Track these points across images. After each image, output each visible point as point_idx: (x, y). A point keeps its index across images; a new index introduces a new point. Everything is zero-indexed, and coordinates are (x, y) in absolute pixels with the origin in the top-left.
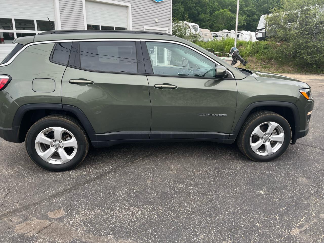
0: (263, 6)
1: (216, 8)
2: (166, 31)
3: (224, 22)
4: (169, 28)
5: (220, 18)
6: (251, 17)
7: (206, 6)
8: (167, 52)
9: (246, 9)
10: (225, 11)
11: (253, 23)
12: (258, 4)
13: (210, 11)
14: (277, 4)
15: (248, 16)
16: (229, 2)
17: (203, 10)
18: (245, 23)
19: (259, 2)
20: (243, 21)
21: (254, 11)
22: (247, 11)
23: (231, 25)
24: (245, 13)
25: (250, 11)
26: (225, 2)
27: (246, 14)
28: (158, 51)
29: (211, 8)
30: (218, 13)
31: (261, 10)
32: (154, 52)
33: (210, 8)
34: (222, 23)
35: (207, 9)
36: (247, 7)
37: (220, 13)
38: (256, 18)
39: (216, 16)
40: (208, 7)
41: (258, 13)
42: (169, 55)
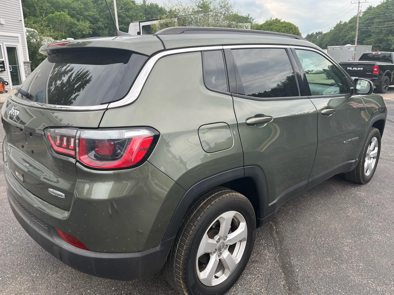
0: (106, 12)
1: (48, 10)
2: (18, 37)
3: (64, 28)
4: (22, 33)
5: (58, 23)
6: (95, 24)
7: (34, 7)
8: (25, 68)
9: (87, 13)
10: (62, 14)
11: (99, 31)
12: (100, 8)
13: (40, 13)
14: (122, 11)
15: (91, 22)
16: (63, 3)
17: (30, 12)
18: (90, 31)
19: (100, 6)
20: (88, 28)
21: (97, 17)
22: (88, 16)
23: (72, 32)
24: (87, 19)
25: (92, 16)
26: (58, 2)
27: (89, 20)
28: (10, 67)
29: (42, 10)
30: (53, 16)
31: (105, 16)
32: (6, 69)
33: (40, 9)
34: (61, 30)
35: (35, 10)
36: (88, 12)
37: (56, 16)
38: (102, 26)
39: (50, 19)
40: (37, 8)
41: (102, 20)
42: (27, 72)
